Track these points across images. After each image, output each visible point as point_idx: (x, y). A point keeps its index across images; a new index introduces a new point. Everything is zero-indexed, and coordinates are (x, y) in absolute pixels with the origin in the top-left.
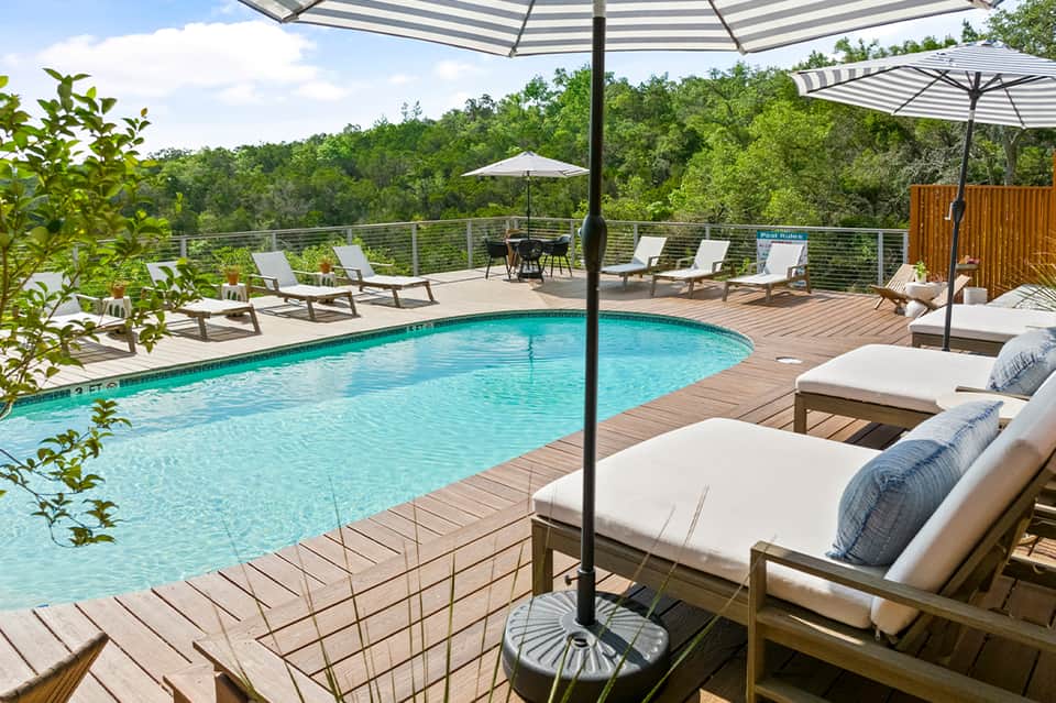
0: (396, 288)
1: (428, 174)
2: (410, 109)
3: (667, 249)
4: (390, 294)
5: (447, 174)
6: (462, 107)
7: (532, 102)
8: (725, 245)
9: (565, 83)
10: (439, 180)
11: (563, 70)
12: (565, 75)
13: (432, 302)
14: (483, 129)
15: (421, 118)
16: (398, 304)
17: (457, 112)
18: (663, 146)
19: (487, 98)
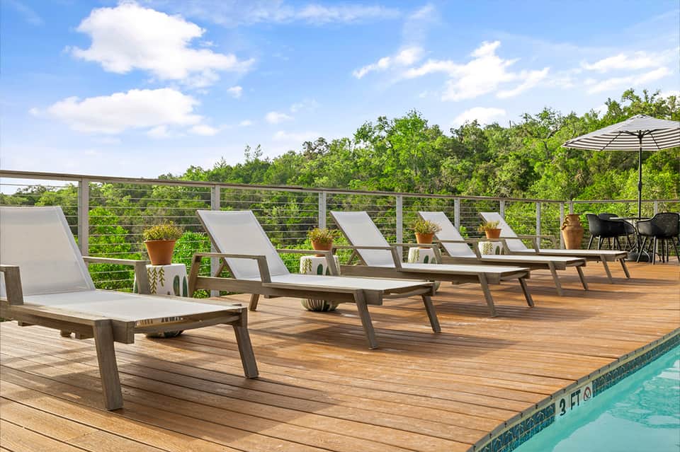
1: (282, 202)
2: (252, 152)
6: (300, 150)
7: (362, 145)
9: (386, 129)
11: (385, 118)
12: (386, 123)
15: (262, 159)
17: (293, 154)
19: (322, 141)
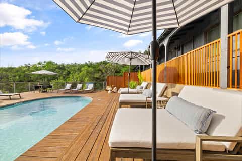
0: (10, 96)
3: (72, 86)
4: (8, 97)
5: (19, 77)
7: (39, 65)
8: (81, 85)
9: (46, 63)
10: (17, 78)
11: (46, 61)
13: (21, 98)
14: (28, 69)
16: (10, 99)
17: (22, 66)
18: (64, 73)
19: (29, 64)
